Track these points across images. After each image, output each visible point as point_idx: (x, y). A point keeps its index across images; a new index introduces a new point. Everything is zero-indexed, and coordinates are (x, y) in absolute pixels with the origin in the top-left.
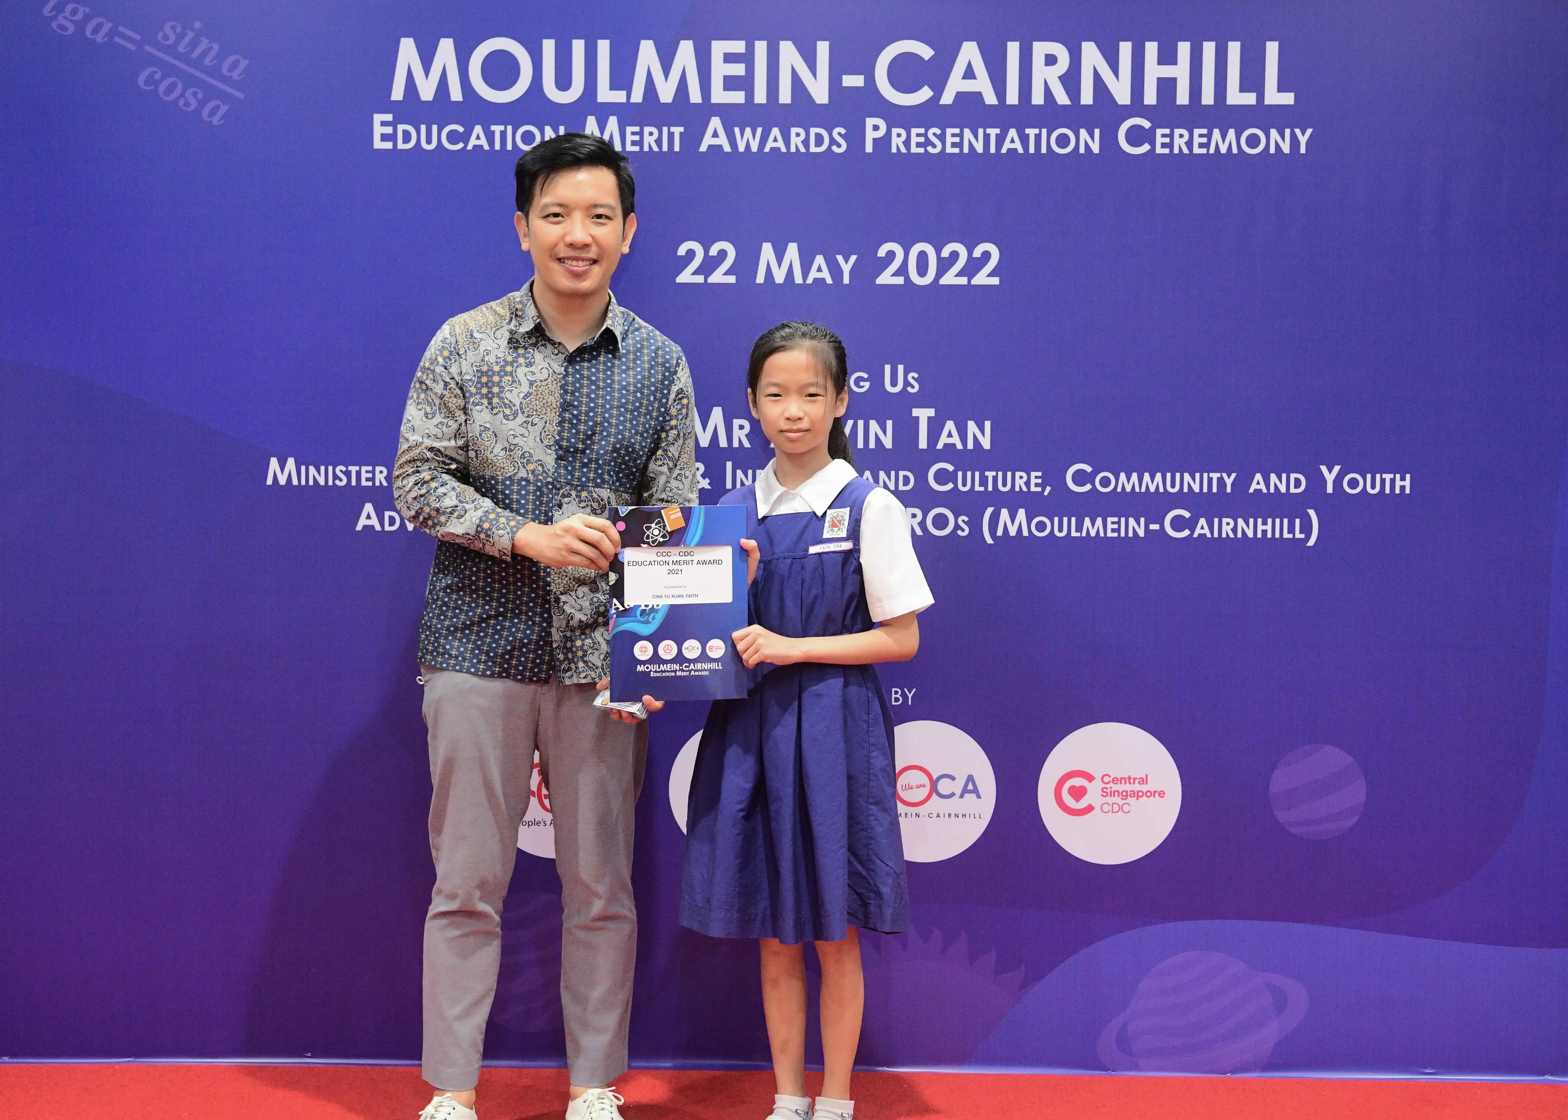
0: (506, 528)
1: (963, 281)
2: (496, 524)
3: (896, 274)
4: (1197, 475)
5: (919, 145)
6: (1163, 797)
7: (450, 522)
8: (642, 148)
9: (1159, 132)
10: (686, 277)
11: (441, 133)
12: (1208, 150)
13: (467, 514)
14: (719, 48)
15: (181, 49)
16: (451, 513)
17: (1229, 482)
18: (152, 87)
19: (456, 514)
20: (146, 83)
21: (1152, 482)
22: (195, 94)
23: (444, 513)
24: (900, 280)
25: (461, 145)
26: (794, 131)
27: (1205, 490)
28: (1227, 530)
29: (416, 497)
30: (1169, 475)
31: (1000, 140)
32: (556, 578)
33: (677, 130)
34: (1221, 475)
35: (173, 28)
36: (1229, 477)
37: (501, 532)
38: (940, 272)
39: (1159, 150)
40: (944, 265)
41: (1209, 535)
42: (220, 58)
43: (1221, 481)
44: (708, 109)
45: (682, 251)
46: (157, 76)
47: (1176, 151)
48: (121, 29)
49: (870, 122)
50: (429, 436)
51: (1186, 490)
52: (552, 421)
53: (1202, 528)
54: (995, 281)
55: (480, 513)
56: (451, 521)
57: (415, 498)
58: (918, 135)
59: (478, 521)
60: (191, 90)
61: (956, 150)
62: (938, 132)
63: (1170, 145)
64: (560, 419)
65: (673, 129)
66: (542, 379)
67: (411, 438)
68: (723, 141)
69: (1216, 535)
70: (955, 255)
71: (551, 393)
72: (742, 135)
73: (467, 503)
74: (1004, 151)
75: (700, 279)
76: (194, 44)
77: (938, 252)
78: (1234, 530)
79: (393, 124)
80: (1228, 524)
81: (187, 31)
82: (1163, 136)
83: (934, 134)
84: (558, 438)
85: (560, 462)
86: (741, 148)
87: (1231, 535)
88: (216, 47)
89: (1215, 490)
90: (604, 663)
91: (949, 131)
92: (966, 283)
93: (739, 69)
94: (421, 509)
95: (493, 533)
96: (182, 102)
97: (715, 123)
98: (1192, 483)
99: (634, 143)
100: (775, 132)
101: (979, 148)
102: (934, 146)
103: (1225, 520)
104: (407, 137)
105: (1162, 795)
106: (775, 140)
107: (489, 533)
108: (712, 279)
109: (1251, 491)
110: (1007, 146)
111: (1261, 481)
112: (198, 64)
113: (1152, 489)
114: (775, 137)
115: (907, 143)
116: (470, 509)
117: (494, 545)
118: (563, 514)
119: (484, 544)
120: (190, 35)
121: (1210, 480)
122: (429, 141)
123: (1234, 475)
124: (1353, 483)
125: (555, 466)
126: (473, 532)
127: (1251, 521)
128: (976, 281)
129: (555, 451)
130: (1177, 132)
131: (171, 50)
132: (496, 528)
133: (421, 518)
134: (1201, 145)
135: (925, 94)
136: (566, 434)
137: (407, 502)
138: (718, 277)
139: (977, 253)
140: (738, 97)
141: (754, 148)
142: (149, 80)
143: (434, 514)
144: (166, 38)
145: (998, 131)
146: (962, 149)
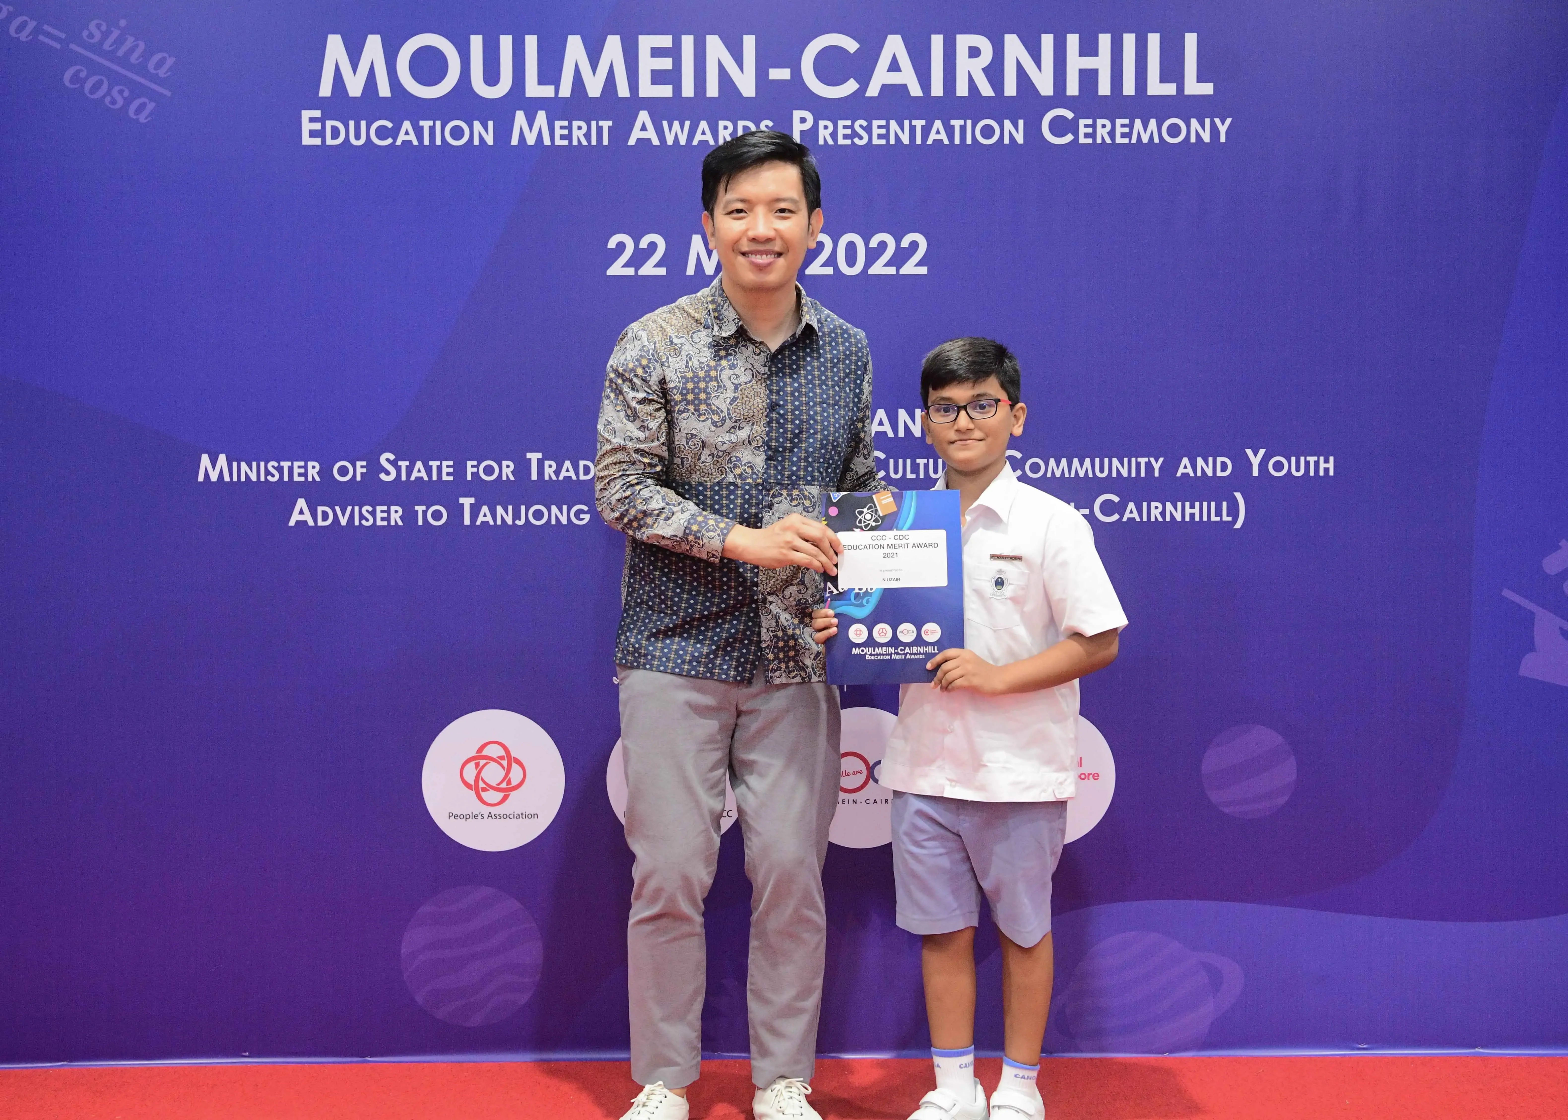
0: (716, 530)
1: (892, 270)
2: (705, 526)
3: (824, 265)
4: (1126, 460)
5: (845, 137)
6: (1098, 779)
7: (657, 524)
8: (571, 141)
9: (1082, 122)
10: (617, 269)
11: (369, 129)
12: (1130, 140)
13: (675, 516)
14: (646, 42)
15: (106, 46)
16: (658, 515)
17: (1157, 466)
18: (79, 85)
19: (663, 516)
20: (72, 81)
21: (1082, 468)
22: (121, 92)
23: (651, 514)
24: (829, 271)
25: (389, 141)
26: (722, 124)
27: (1133, 474)
28: (1155, 513)
29: (621, 499)
30: (1097, 460)
31: (926, 131)
32: (764, 579)
33: (606, 124)
34: (1149, 459)
35: (98, 26)
36: (1157, 461)
37: (711, 534)
38: (869, 263)
39: (1082, 140)
40: (873, 255)
41: (1138, 519)
42: (147, 56)
43: (1149, 465)
44: (636, 103)
45: (612, 244)
46: (83, 75)
47: (1099, 141)
48: (45, 27)
49: (797, 114)
50: (631, 439)
51: (1114, 474)
52: (759, 423)
53: (1131, 512)
54: (923, 270)
55: (687, 515)
56: (659, 522)
57: (619, 500)
58: (845, 127)
59: (686, 523)
60: (117, 88)
61: (883, 142)
62: (865, 123)
63: (1093, 135)
64: (768, 420)
65: (601, 123)
66: (746, 381)
67: (614, 441)
68: (651, 134)
69: (1145, 519)
70: (883, 245)
71: (757, 394)
72: (670, 130)
73: (674, 505)
74: (930, 142)
75: (630, 271)
76: (119, 42)
77: (867, 243)
78: (1163, 514)
79: (322, 120)
80: (1156, 508)
81: (112, 29)
82: (1086, 126)
83: (861, 126)
84: (766, 439)
85: (769, 462)
86: (670, 141)
87: (1160, 519)
88: (142, 46)
89: (1143, 474)
90: (815, 663)
91: (876, 123)
92: (894, 273)
93: (666, 64)
94: (627, 510)
95: (703, 535)
96: (107, 100)
97: (643, 116)
98: (1121, 467)
99: (562, 137)
100: (703, 125)
101: (906, 140)
102: (861, 138)
103: (1153, 504)
104: (335, 133)
105: (1096, 778)
106: (703, 133)
107: (698, 535)
108: (643, 271)
109: (1179, 475)
110: (933, 137)
111: (1189, 465)
112: (124, 62)
113: (1082, 474)
114: (703, 130)
115: (834, 135)
116: (677, 512)
117: (702, 547)
118: (773, 514)
119: (692, 546)
120: (116, 33)
121: (1138, 465)
122: (358, 137)
123: (1161, 460)
124: (1278, 466)
125: (765, 467)
126: (680, 534)
127: (1179, 504)
128: (904, 270)
129: (763, 451)
130: (1100, 122)
131: (97, 49)
132: (705, 530)
133: (626, 520)
134: (1123, 135)
135: (851, 86)
136: (774, 435)
137: (610, 503)
138: (649, 269)
139: (905, 243)
140: (666, 91)
141: (683, 141)
142: (75, 78)
143: (640, 516)
144: (91, 36)
145: (923, 122)
146: (888, 141)
